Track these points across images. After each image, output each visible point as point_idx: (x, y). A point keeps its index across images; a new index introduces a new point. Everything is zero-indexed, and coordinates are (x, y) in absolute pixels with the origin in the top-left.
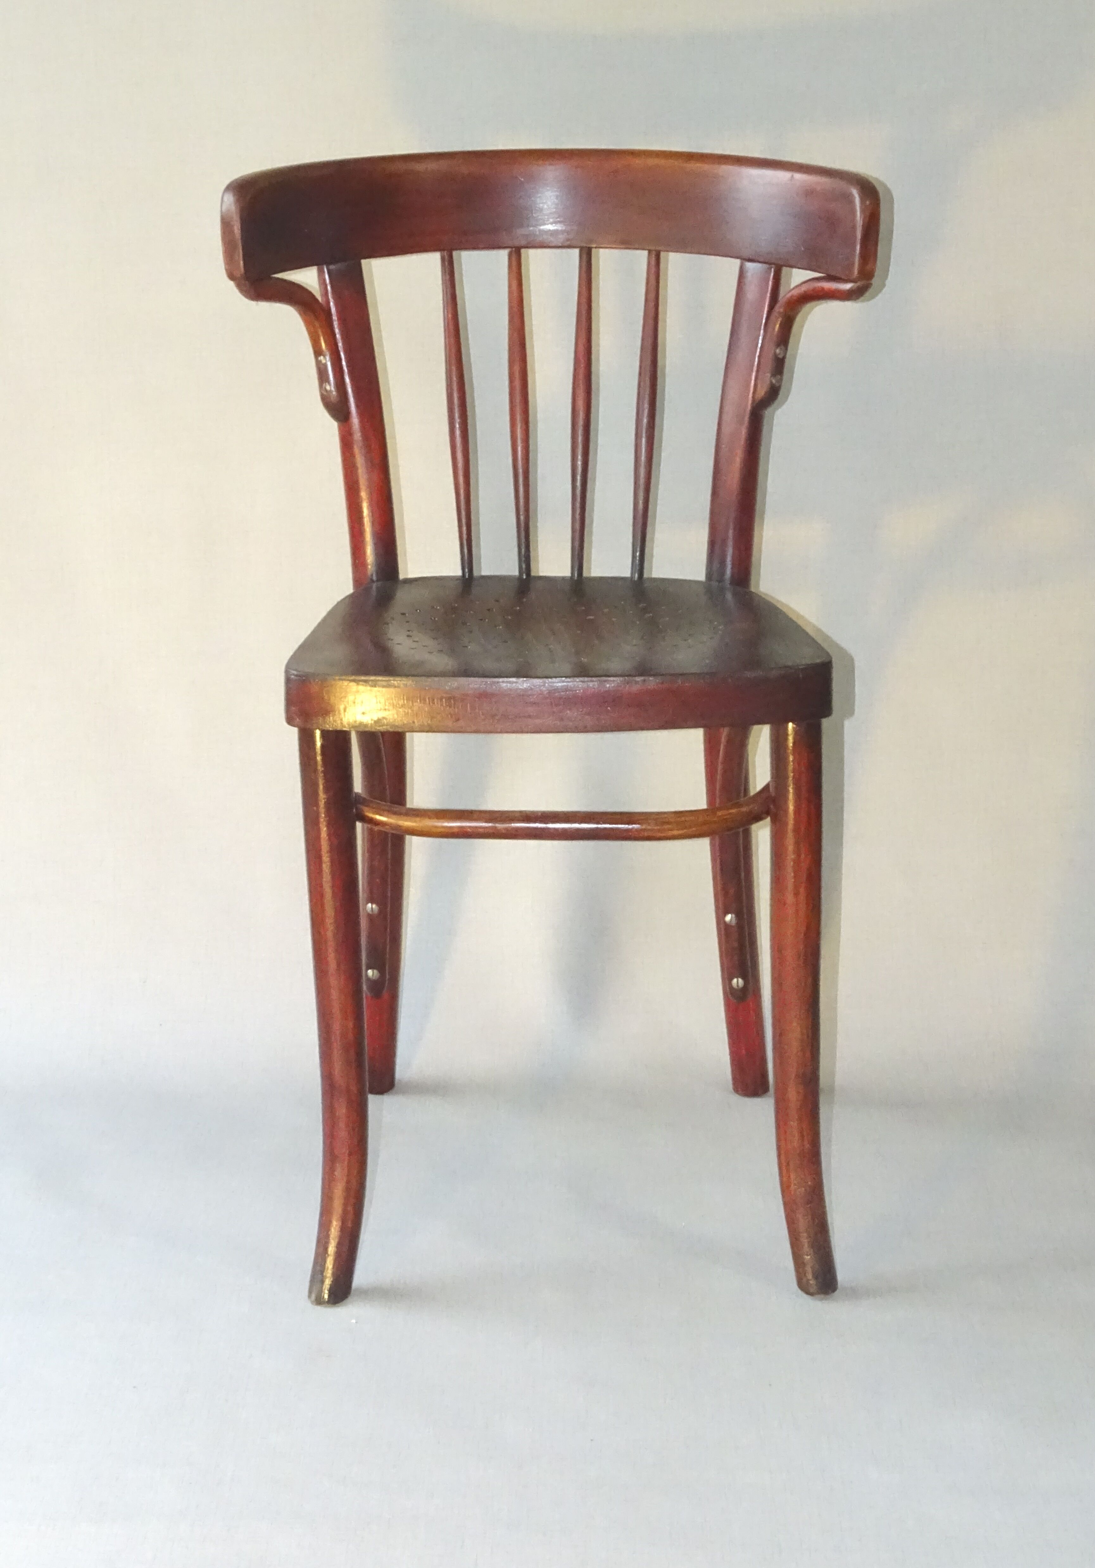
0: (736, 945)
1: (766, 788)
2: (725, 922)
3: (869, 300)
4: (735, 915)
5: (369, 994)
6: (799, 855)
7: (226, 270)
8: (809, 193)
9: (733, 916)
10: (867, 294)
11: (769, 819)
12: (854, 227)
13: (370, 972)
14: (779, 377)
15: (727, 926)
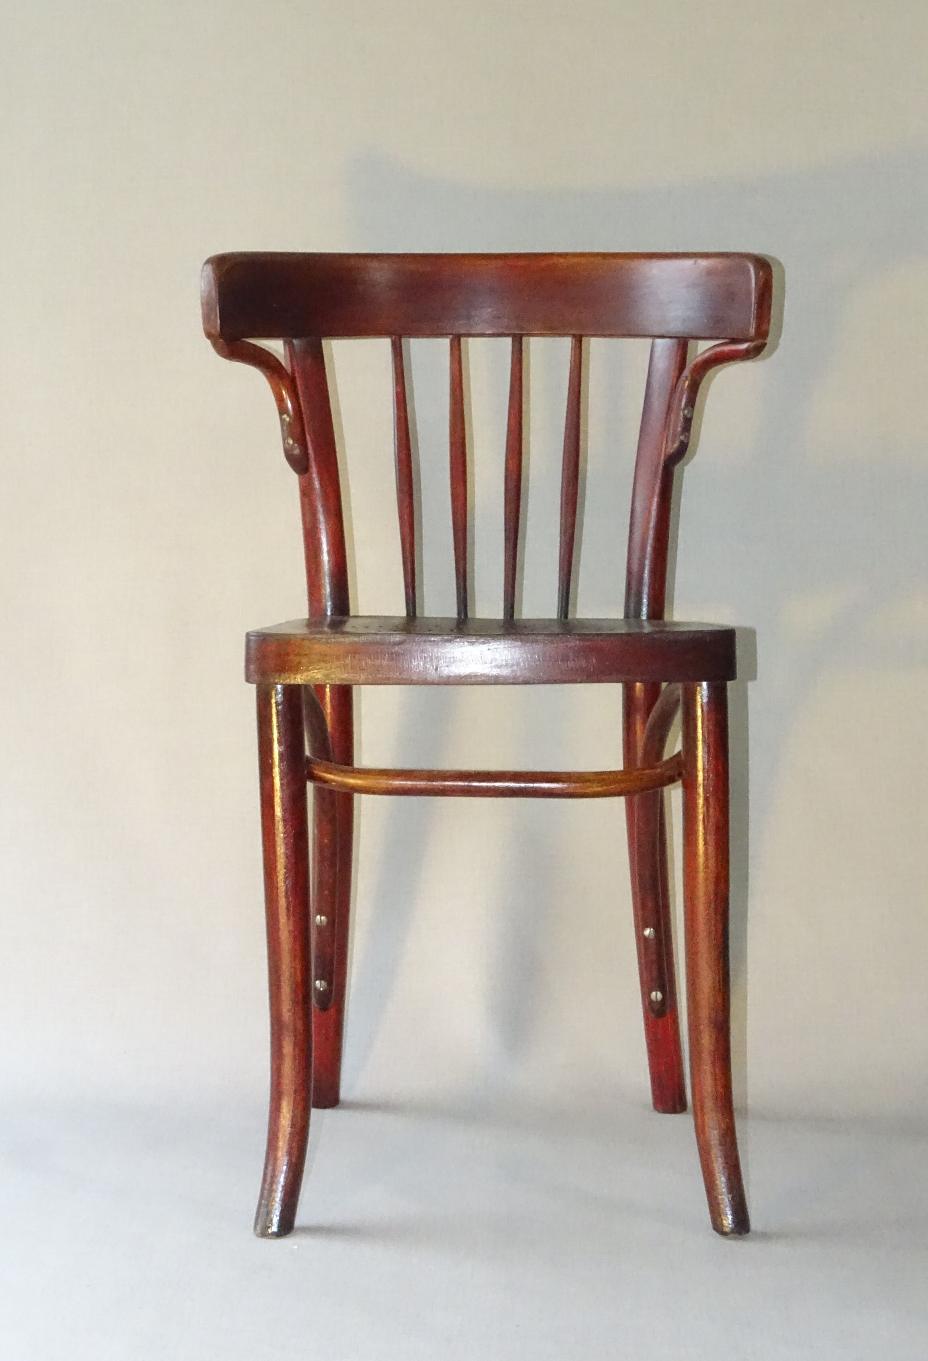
0: (654, 957)
1: (679, 753)
2: (643, 935)
3: (764, 359)
4: (654, 929)
5: (316, 1005)
6: (708, 811)
7: (204, 329)
8: (710, 273)
9: (652, 929)
10: (763, 353)
11: (680, 783)
12: (749, 294)
13: (318, 982)
14: (687, 433)
15: (646, 939)
